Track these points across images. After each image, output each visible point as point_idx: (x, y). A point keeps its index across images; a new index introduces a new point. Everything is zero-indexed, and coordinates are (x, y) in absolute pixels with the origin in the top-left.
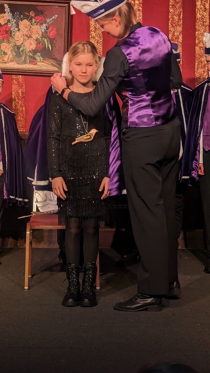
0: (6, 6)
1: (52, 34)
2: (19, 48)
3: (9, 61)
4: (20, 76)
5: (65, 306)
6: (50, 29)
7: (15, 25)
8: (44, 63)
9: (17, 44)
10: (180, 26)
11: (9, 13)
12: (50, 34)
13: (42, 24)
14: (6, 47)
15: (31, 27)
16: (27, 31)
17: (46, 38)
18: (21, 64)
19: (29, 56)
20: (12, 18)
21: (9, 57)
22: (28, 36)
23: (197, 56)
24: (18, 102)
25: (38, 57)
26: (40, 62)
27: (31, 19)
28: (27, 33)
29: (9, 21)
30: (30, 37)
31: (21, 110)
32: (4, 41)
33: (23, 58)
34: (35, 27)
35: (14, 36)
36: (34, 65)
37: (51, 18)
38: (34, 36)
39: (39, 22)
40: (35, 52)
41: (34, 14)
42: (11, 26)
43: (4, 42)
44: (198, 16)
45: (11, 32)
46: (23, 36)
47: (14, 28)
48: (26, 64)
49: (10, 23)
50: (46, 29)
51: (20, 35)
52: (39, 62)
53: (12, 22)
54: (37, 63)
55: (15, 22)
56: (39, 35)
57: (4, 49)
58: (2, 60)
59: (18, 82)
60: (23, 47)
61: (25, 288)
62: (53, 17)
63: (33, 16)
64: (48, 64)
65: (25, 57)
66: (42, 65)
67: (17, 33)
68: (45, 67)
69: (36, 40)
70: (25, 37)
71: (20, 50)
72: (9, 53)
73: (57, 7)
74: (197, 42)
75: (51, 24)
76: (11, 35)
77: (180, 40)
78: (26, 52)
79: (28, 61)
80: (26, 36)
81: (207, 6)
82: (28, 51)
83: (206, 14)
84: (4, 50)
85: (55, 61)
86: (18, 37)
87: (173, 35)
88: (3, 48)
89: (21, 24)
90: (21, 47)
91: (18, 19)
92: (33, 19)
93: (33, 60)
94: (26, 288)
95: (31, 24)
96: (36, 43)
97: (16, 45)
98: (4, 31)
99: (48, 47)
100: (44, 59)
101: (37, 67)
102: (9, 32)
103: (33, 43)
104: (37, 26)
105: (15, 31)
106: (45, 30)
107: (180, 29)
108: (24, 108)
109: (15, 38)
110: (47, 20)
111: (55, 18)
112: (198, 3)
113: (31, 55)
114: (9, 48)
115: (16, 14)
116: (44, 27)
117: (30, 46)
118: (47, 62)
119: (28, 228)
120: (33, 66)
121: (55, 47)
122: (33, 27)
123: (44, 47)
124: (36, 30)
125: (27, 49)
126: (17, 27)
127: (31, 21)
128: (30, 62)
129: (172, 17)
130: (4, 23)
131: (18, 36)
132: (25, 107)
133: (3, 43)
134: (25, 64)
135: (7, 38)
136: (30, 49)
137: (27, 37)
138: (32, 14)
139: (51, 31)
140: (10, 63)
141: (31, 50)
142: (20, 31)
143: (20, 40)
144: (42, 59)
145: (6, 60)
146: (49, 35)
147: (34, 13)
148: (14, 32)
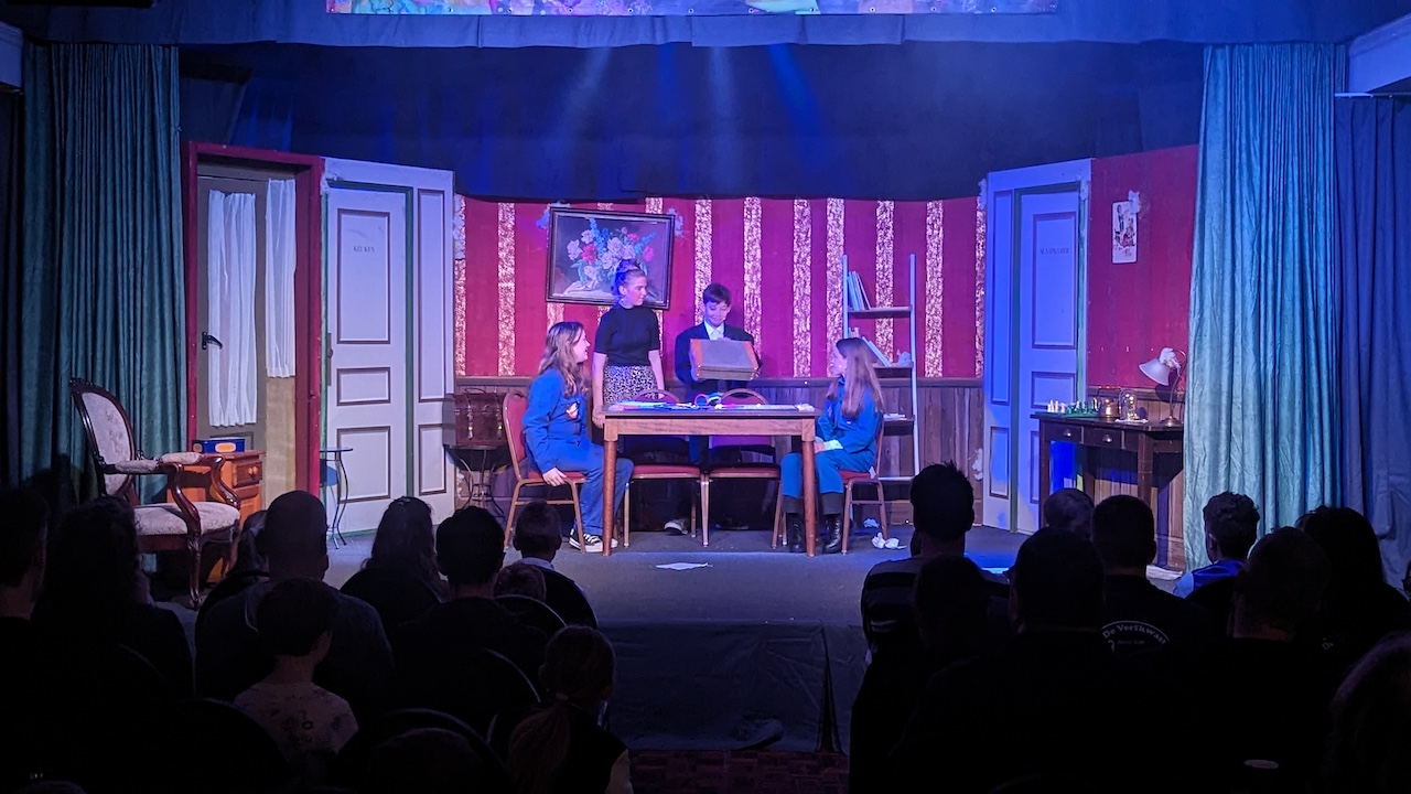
0: (593, 221)
3: (594, 289)
7: (603, 244)
10: (807, 245)
11: (595, 229)
13: (635, 244)
14: (590, 271)
15: (622, 246)
20: (599, 235)
21: (594, 284)
23: (829, 282)
27: (623, 237)
29: (595, 239)
32: (588, 264)
34: (628, 248)
35: (601, 258)
37: (647, 237)
39: (632, 241)
42: (598, 245)
44: (830, 233)
45: (597, 253)
47: (601, 249)
49: (596, 242)
50: (640, 249)
53: (599, 240)
55: (603, 241)
57: (588, 273)
58: (585, 287)
62: (651, 236)
63: (624, 233)
67: (606, 254)
72: (594, 278)
73: (656, 223)
74: (829, 265)
75: (648, 244)
76: (597, 257)
77: (808, 263)
81: (841, 222)
83: (840, 232)
84: (587, 275)
87: (799, 256)
88: (586, 271)
89: (610, 243)
91: (607, 236)
92: (626, 238)
95: (623, 243)
97: (603, 269)
98: (589, 251)
102: (595, 253)
104: (630, 244)
107: (808, 249)
109: (602, 260)
110: (643, 239)
111: (653, 237)
112: (830, 218)
114: (594, 272)
115: (604, 231)
116: (639, 245)
122: (625, 246)
126: (606, 247)
127: (622, 239)
129: (797, 235)
130: (589, 242)
133: (586, 266)
135: (592, 260)
138: (624, 230)
140: (595, 292)
142: (608, 251)
145: (590, 286)
147: (626, 230)
148: (601, 252)
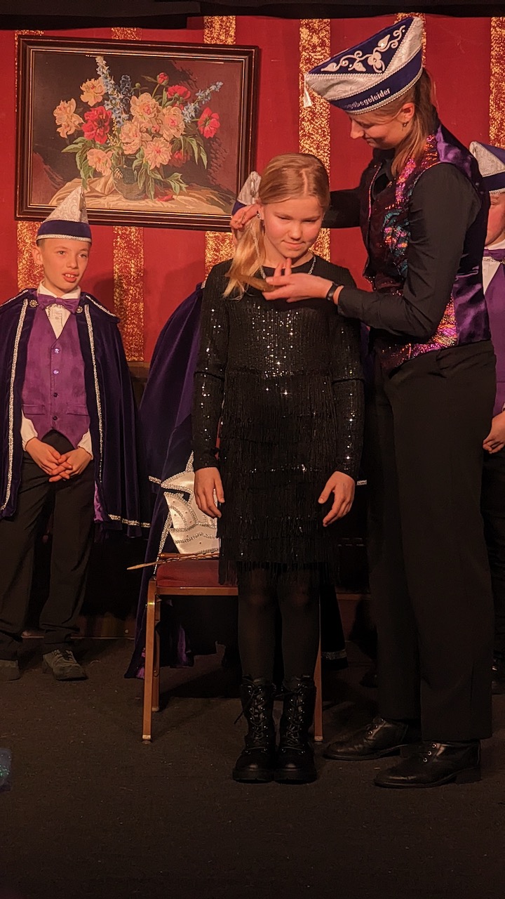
0: (100, 61)
1: (209, 126)
2: (129, 160)
3: (106, 193)
4: (133, 229)
5: (241, 781)
6: (205, 116)
7: (120, 106)
8: (191, 196)
9: (126, 153)
11: (106, 78)
12: (204, 128)
13: (185, 104)
14: (99, 159)
15: (158, 111)
16: (150, 121)
17: (194, 137)
18: (135, 200)
19: (155, 179)
20: (115, 89)
21: (106, 183)
22: (153, 131)
24: (128, 290)
25: (176, 183)
26: (180, 194)
27: (160, 92)
28: (149, 126)
29: (106, 97)
30: (157, 134)
31: (133, 309)
32: (95, 144)
33: (141, 186)
34: (170, 112)
35: (119, 133)
36: (166, 201)
37: (206, 90)
38: (167, 133)
39: (178, 99)
40: (167, 170)
41: (165, 81)
42: (112, 109)
43: (95, 147)
45: (112, 123)
46: (141, 132)
47: (119, 115)
48: (147, 200)
49: (109, 102)
50: (194, 116)
51: (134, 130)
52: (178, 193)
53: (115, 99)
54: (174, 197)
55: (121, 100)
56: (178, 130)
57: (96, 163)
58: (89, 190)
59: (129, 242)
60: (139, 159)
61: (144, 737)
62: (213, 88)
63: (163, 84)
64: (198, 198)
65: (144, 183)
66: (185, 201)
67: (127, 127)
68: (191, 207)
69: (172, 142)
70: (144, 135)
71: (134, 166)
72: (107, 172)
73: (222, 63)
75: (208, 104)
76: (111, 131)
78: (146, 170)
79: (152, 193)
80: (147, 131)
82: (152, 167)
84: (94, 167)
85: (217, 192)
86: (129, 136)
87: (501, 129)
88: (91, 160)
89: (136, 104)
90: (137, 159)
91: (129, 91)
92: (164, 92)
93: (163, 191)
94: (146, 737)
95: (160, 104)
96: (172, 149)
97: (123, 154)
98: (96, 120)
99: (200, 158)
100: (190, 187)
101: (174, 206)
102: (106, 124)
103: (165, 149)
104: (174, 108)
105: (121, 121)
106: (192, 117)
108: (142, 304)
109: (122, 138)
110: (197, 94)
111: (217, 90)
113: (159, 177)
114: (107, 161)
115: (123, 81)
116: (189, 111)
117: (157, 155)
118: (197, 196)
119: (151, 592)
120: (164, 203)
121: (216, 158)
122: (164, 111)
123: (189, 159)
124: (173, 118)
125: (150, 163)
126: (127, 111)
127: (159, 96)
128: (156, 196)
129: (496, 86)
130: (95, 103)
131: (128, 132)
132: (144, 301)
133: (92, 150)
134: (144, 199)
135: (102, 137)
136: (155, 162)
137: (150, 135)
138: (162, 80)
139: (206, 121)
140: (110, 198)
141: (158, 166)
142: (133, 120)
143: (133, 143)
144: (186, 188)
145: (98, 189)
146: (202, 130)
147: (166, 77)
148: (118, 122)
